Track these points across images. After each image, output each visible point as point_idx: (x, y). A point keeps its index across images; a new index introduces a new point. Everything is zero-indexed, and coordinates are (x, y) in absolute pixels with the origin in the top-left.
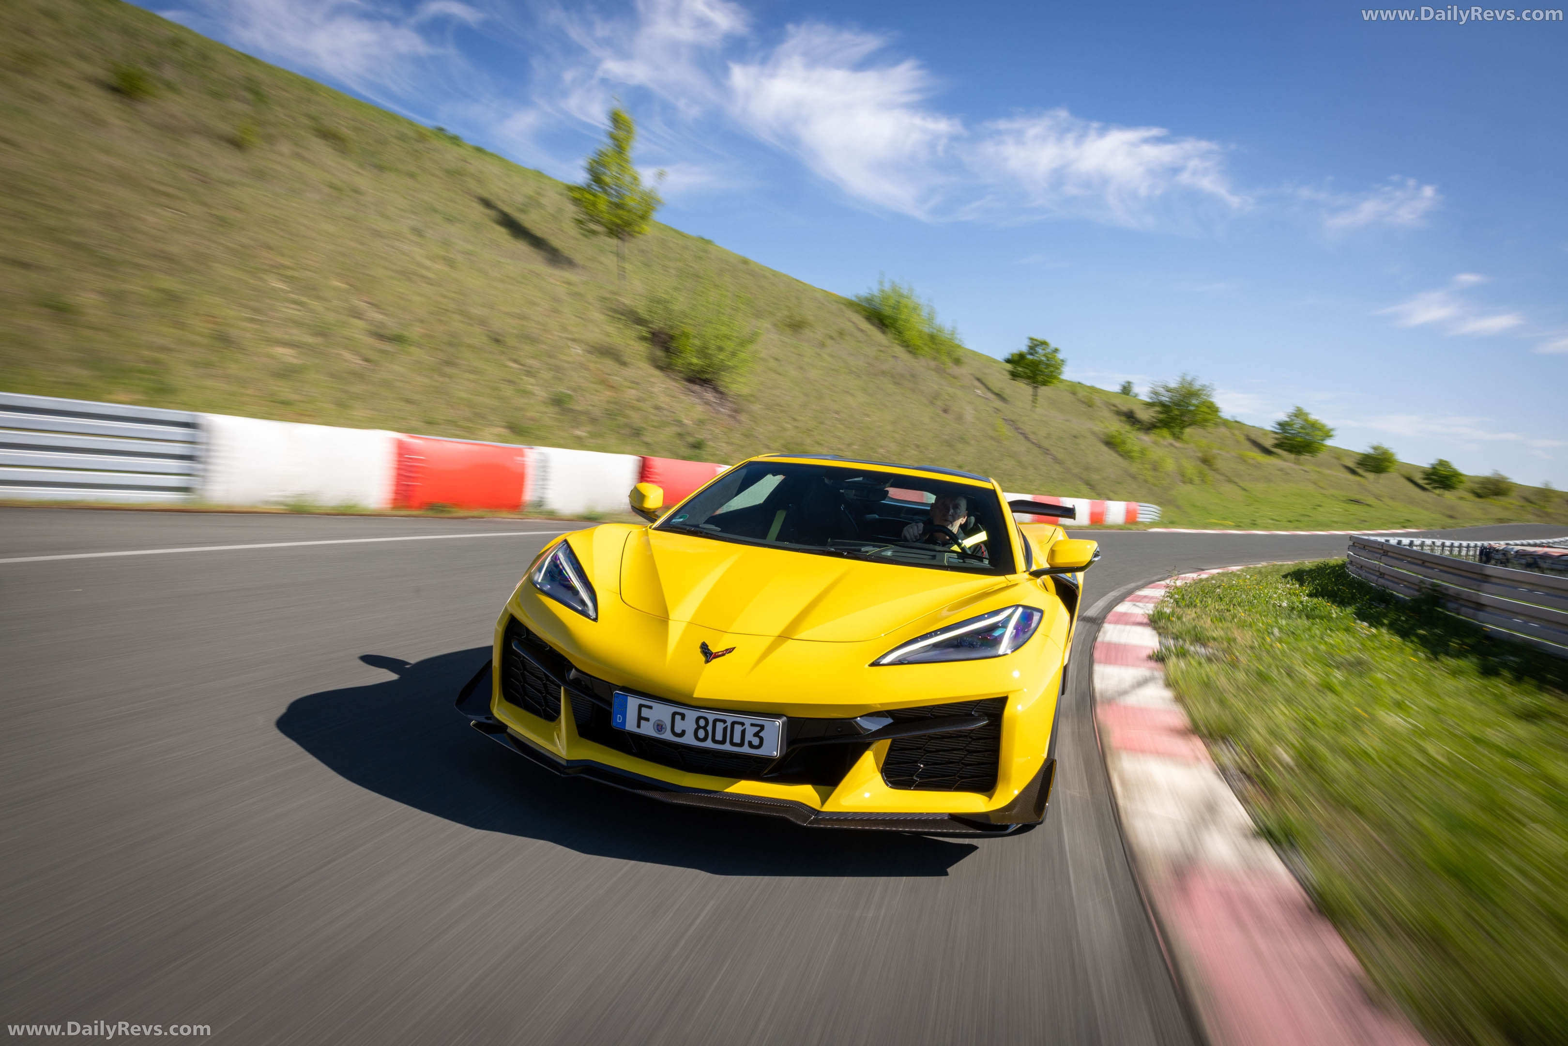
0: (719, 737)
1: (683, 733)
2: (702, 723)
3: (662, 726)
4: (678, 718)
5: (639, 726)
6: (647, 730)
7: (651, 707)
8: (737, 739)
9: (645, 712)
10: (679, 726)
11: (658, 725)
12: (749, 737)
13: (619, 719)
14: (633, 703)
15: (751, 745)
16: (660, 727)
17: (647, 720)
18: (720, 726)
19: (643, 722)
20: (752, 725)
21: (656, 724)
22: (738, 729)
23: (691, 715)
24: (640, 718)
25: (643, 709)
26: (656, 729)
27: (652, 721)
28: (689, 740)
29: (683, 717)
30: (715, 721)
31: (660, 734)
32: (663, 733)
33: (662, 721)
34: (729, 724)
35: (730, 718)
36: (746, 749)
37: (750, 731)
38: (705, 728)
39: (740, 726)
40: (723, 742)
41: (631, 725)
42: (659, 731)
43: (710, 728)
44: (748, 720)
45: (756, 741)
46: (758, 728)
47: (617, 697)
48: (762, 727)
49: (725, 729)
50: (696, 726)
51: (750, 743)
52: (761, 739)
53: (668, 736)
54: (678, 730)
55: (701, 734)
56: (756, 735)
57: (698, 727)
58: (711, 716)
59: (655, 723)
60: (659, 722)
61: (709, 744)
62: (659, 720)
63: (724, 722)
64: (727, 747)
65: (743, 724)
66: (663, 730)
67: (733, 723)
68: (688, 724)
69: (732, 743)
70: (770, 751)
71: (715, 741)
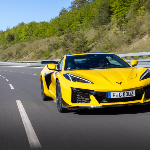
0: (127, 95)
2: (124, 93)
4: (120, 94)
5: (113, 97)
6: (115, 97)
8: (130, 95)
9: (114, 94)
12: (131, 94)
13: (109, 97)
16: (117, 96)
18: (127, 93)
22: (130, 93)
23: (122, 93)
24: (113, 95)
28: (122, 97)
29: (121, 93)
35: (128, 92)
36: (131, 96)
38: (125, 94)
40: (127, 96)
41: (112, 97)
44: (131, 91)
45: (132, 94)
47: (109, 93)
48: (133, 92)
53: (119, 97)
54: (120, 96)
55: (124, 95)
56: (132, 93)
57: (124, 94)
58: (125, 92)
61: (126, 97)
64: (128, 96)
69: (129, 96)
70: (134, 95)
71: (126, 96)
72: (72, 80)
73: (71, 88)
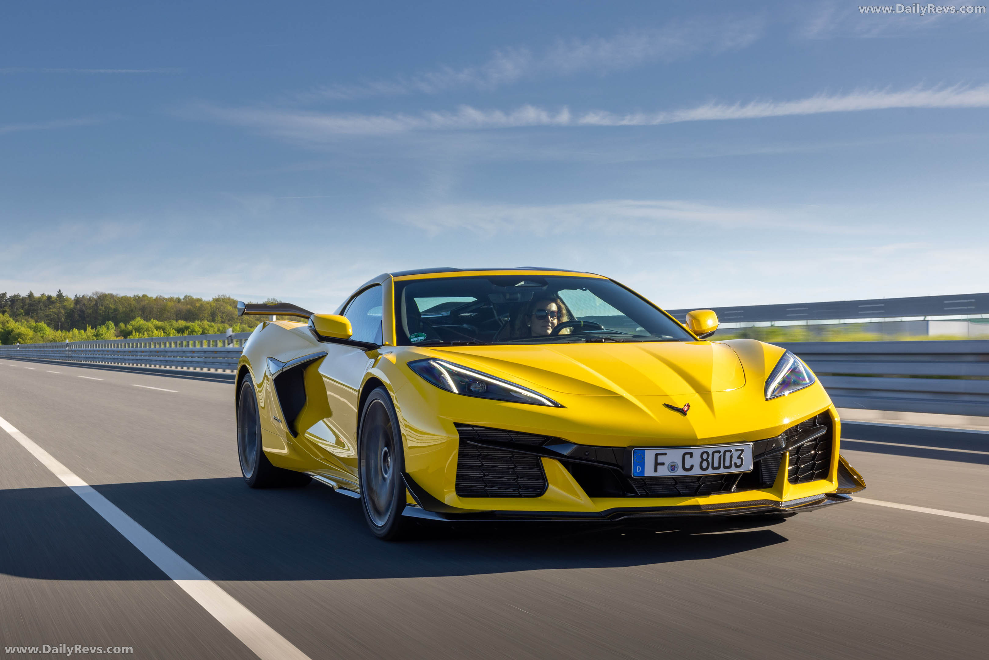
0: (716, 464)
1: (692, 467)
2: (705, 456)
3: (675, 466)
4: (687, 457)
5: (656, 470)
6: (663, 472)
7: (665, 454)
8: (727, 464)
9: (660, 459)
10: (689, 462)
11: (672, 466)
12: (735, 460)
13: (638, 469)
14: (649, 455)
15: (737, 466)
16: (673, 467)
17: (663, 464)
18: (717, 456)
19: (659, 467)
20: (737, 450)
21: (670, 467)
22: (728, 455)
23: (697, 453)
24: (657, 464)
25: (659, 457)
26: (670, 469)
27: (666, 465)
28: (697, 471)
29: (691, 455)
30: (714, 452)
31: (675, 472)
32: (676, 472)
33: (674, 462)
34: (722, 453)
35: (723, 449)
36: (733, 470)
37: (735, 455)
38: (707, 460)
39: (729, 453)
40: (719, 468)
41: (649, 472)
42: (673, 470)
43: (710, 460)
44: (734, 448)
45: (738, 462)
46: (741, 452)
47: (636, 453)
48: (742, 451)
49: (720, 457)
50: (701, 460)
51: (735, 464)
52: (742, 459)
53: (680, 472)
54: (687, 466)
55: (705, 465)
56: (739, 457)
57: (703, 460)
58: (711, 450)
59: (669, 465)
60: (673, 464)
61: (710, 471)
62: (672, 462)
63: (719, 452)
64: (722, 471)
65: (730, 451)
66: (676, 469)
67: (725, 452)
68: (696, 460)
69: (725, 467)
70: (748, 467)
71: (714, 468)
72: (456, 390)
73: (457, 425)
